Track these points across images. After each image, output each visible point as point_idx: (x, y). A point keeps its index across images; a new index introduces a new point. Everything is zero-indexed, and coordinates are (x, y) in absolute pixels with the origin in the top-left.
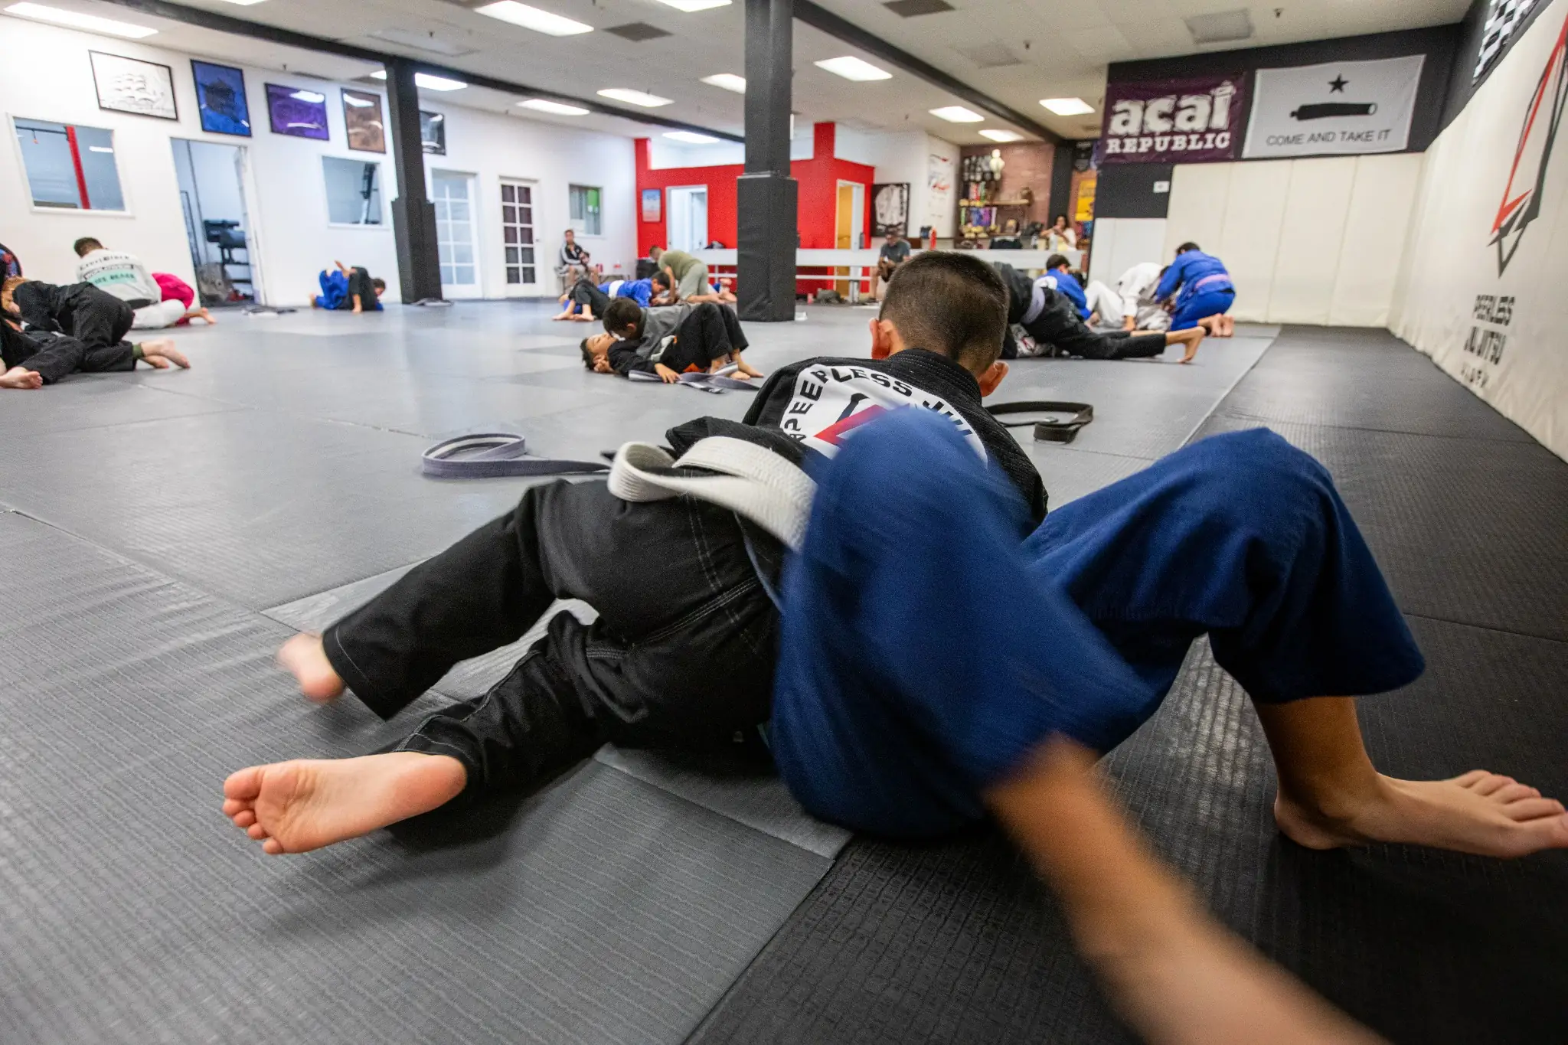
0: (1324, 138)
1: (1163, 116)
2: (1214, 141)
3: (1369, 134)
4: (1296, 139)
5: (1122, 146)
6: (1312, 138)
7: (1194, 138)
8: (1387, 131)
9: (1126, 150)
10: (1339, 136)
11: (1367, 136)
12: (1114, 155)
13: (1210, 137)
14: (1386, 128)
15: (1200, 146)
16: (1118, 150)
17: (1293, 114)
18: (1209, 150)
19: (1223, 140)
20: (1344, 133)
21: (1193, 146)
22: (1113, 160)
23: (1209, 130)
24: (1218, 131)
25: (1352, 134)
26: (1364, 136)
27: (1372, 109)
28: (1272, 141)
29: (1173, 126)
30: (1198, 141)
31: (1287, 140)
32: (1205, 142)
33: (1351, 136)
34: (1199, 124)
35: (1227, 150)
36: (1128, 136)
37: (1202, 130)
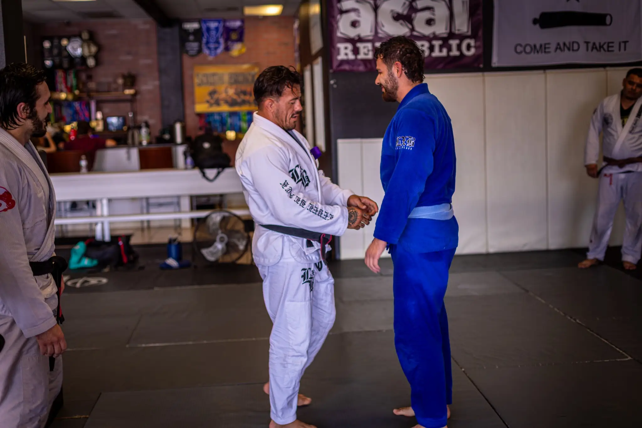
0: (570, 47)
1: (397, 17)
2: (459, 47)
3: (609, 44)
4: (544, 48)
5: (356, 51)
6: (558, 47)
7: (437, 43)
8: (625, 42)
9: (361, 56)
10: (583, 47)
11: (608, 47)
12: (347, 62)
13: (454, 43)
14: (625, 40)
15: (444, 53)
16: (351, 57)
17: (535, 21)
18: (455, 57)
19: (469, 47)
20: (587, 43)
21: (436, 53)
22: (346, 67)
23: (452, 35)
24: (462, 37)
25: (594, 44)
26: (605, 47)
27: (608, 19)
28: (519, 49)
29: (413, 30)
30: (441, 47)
31: (534, 48)
32: (450, 49)
33: (594, 47)
34: (441, 29)
35: (475, 58)
36: (360, 40)
37: (445, 35)
